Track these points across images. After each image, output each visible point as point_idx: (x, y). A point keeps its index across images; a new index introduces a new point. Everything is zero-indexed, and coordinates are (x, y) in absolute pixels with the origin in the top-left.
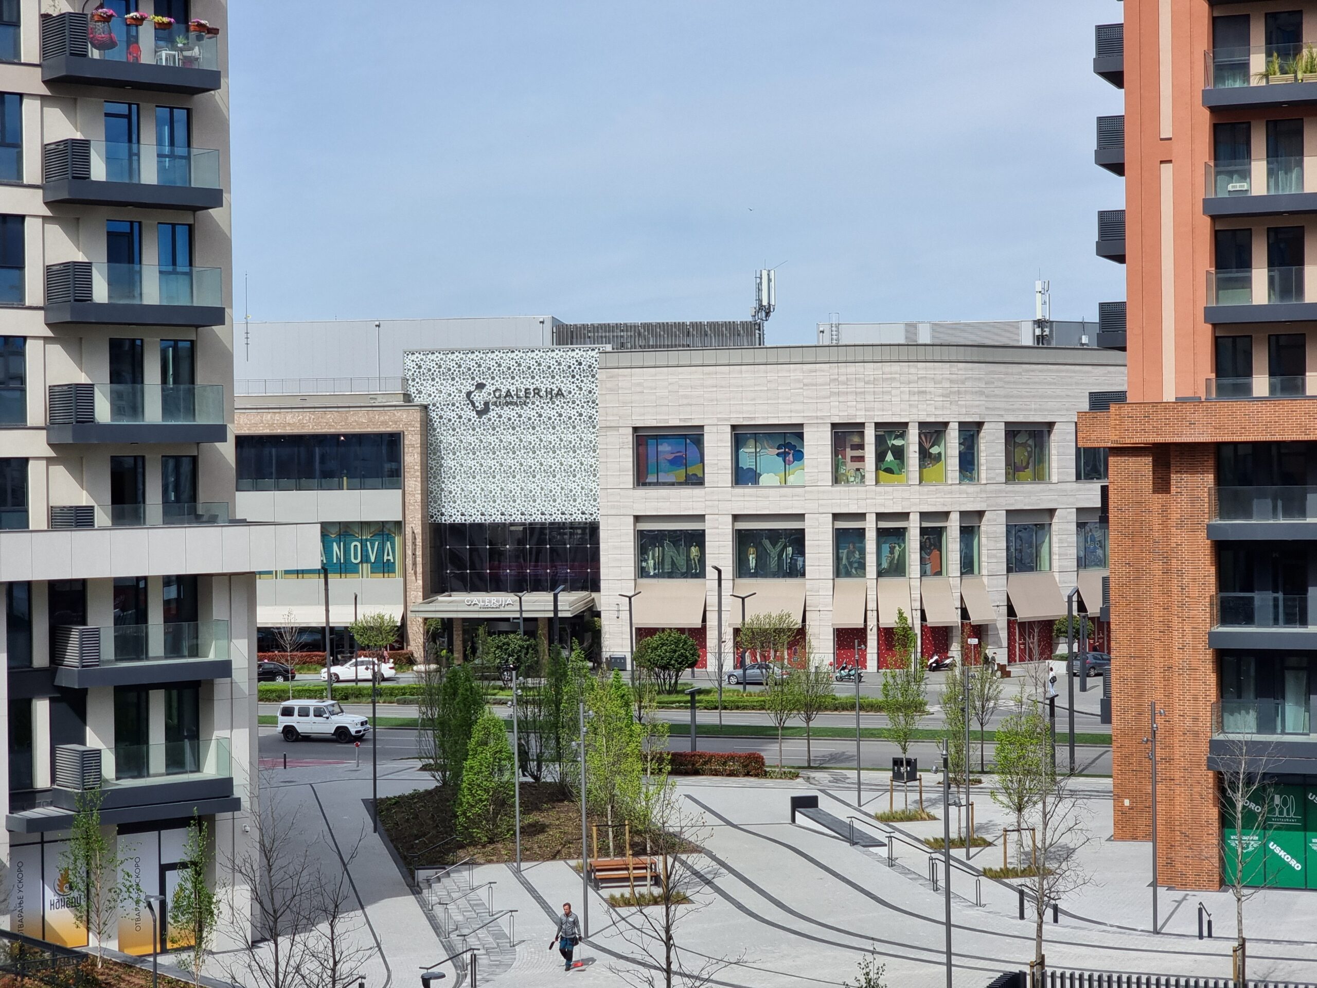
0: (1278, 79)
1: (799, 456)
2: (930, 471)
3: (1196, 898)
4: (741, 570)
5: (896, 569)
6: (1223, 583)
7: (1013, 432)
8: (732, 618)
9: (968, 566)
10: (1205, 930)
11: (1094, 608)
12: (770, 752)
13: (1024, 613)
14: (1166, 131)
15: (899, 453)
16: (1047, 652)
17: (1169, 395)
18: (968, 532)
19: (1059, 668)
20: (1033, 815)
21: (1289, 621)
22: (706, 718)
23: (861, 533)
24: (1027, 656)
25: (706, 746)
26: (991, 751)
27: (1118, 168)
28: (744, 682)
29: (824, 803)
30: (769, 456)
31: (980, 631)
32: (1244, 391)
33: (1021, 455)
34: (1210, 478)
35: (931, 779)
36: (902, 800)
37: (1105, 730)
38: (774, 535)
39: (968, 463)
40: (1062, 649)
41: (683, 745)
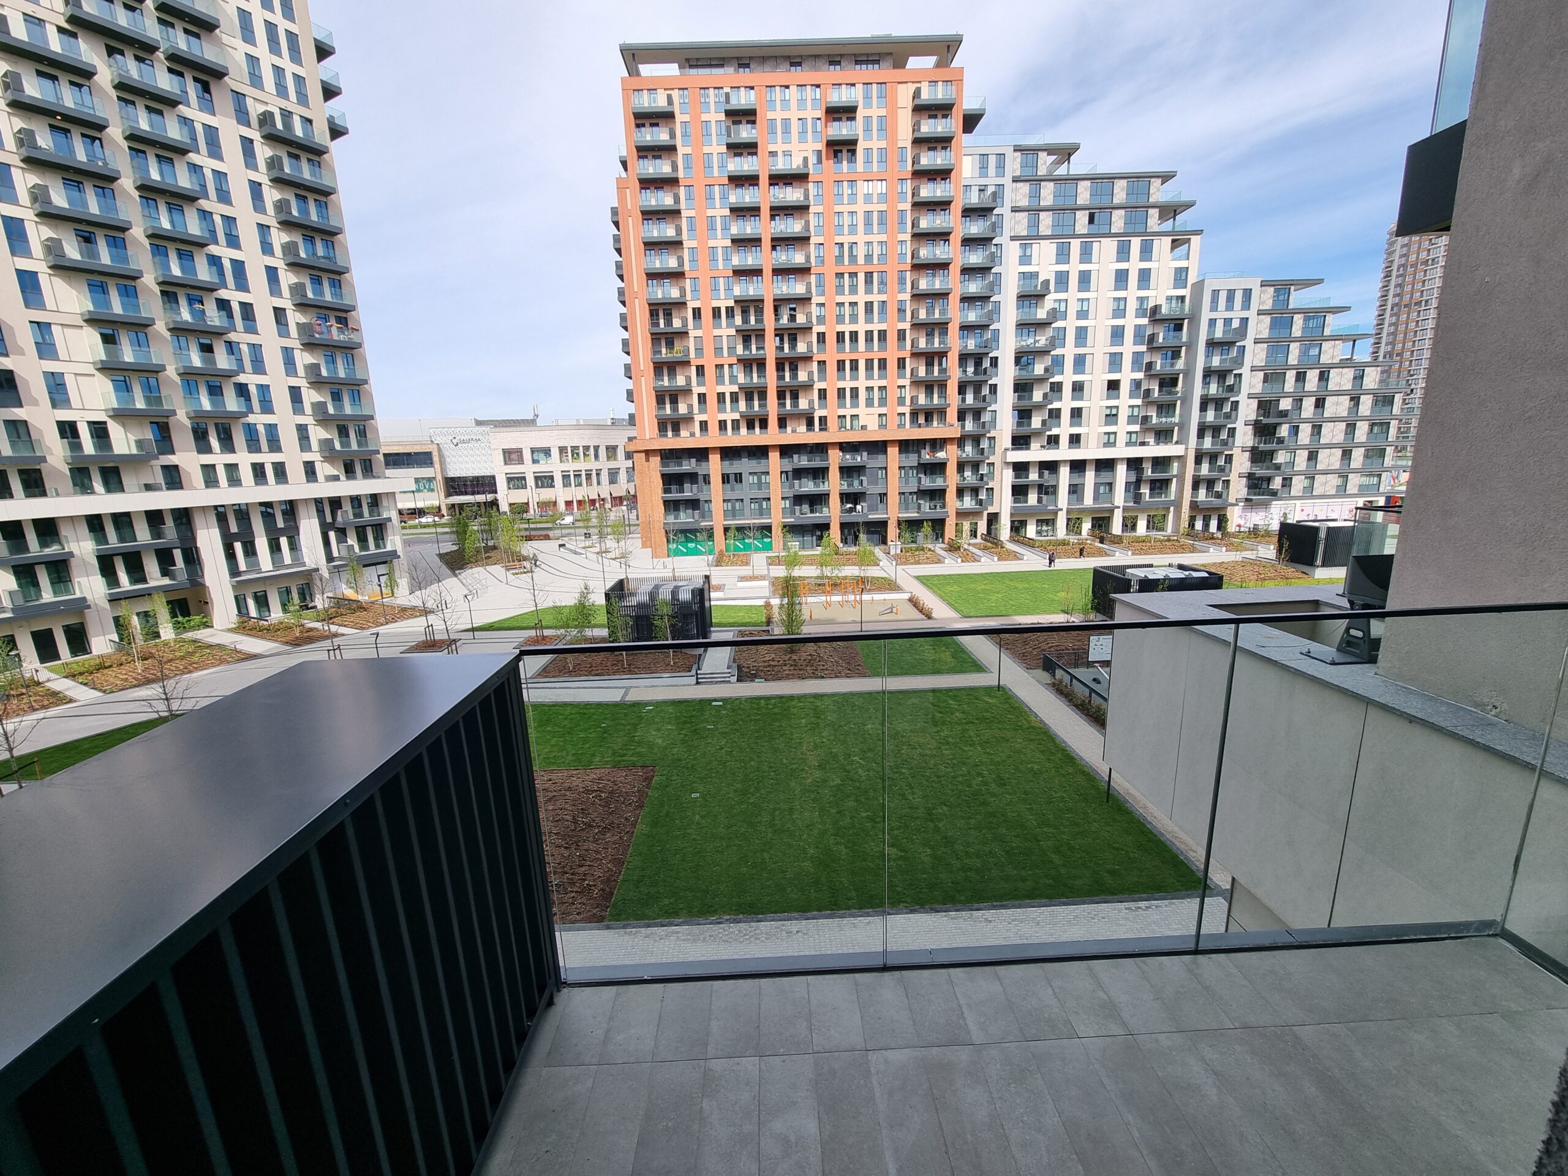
0: (669, 355)
1: (550, 456)
2: (587, 458)
3: (662, 560)
4: (537, 486)
5: (580, 485)
6: (664, 485)
7: (607, 448)
8: (536, 500)
9: (599, 483)
10: (665, 567)
11: (632, 493)
12: (551, 534)
13: (614, 495)
14: (642, 368)
15: (578, 454)
16: (621, 504)
17: (648, 437)
18: (598, 475)
19: (624, 508)
20: (622, 543)
21: (680, 492)
22: (532, 526)
23: (569, 476)
24: (616, 505)
25: (533, 533)
26: (609, 529)
27: (630, 378)
28: (541, 516)
29: (567, 545)
30: (542, 455)
31: (603, 500)
32: (666, 436)
33: (610, 454)
34: (659, 458)
35: (594, 537)
36: (588, 543)
37: (638, 522)
38: (545, 477)
39: (596, 456)
40: (625, 503)
41: (527, 533)
